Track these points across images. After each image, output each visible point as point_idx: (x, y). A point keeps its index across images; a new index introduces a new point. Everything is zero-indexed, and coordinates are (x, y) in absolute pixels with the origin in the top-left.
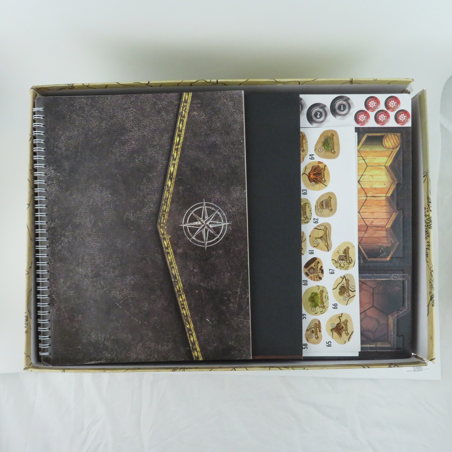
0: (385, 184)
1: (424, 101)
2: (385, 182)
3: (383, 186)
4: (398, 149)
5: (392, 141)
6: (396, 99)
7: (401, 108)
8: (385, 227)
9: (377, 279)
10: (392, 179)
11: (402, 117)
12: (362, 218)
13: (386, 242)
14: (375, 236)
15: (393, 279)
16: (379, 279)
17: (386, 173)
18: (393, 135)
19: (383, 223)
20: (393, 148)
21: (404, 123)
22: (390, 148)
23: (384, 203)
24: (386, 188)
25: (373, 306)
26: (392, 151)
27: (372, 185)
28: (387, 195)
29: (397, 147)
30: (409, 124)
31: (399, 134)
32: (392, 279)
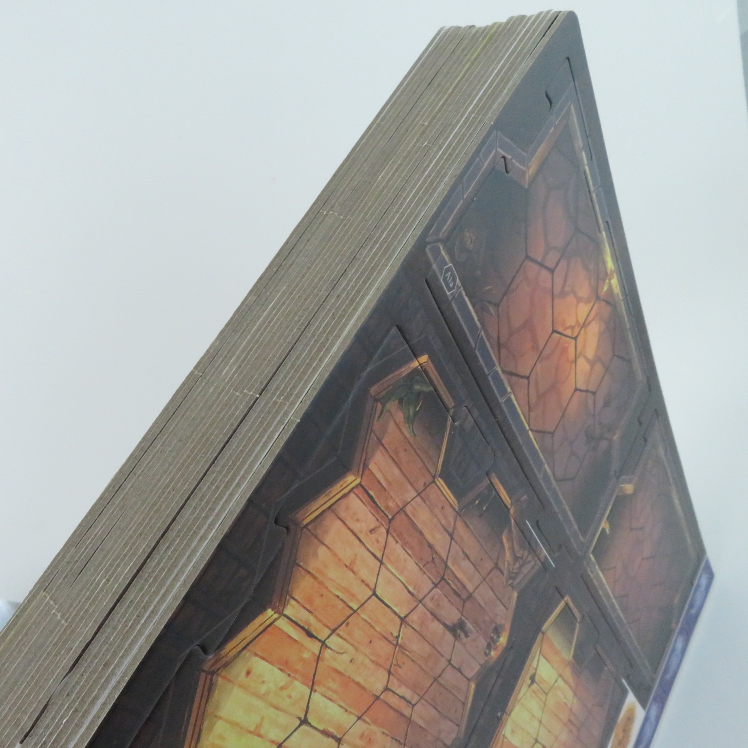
0: (248, 673)
2: (241, 686)
3: (260, 667)
8: (360, 484)
9: (478, 323)
12: (381, 562)
13: (391, 427)
14: (397, 471)
15: (458, 281)
16: (476, 319)
17: (211, 729)
19: (355, 503)
23: (302, 586)
24: (256, 655)
25: (528, 257)
27: (282, 688)
28: (276, 616)
32: (460, 285)
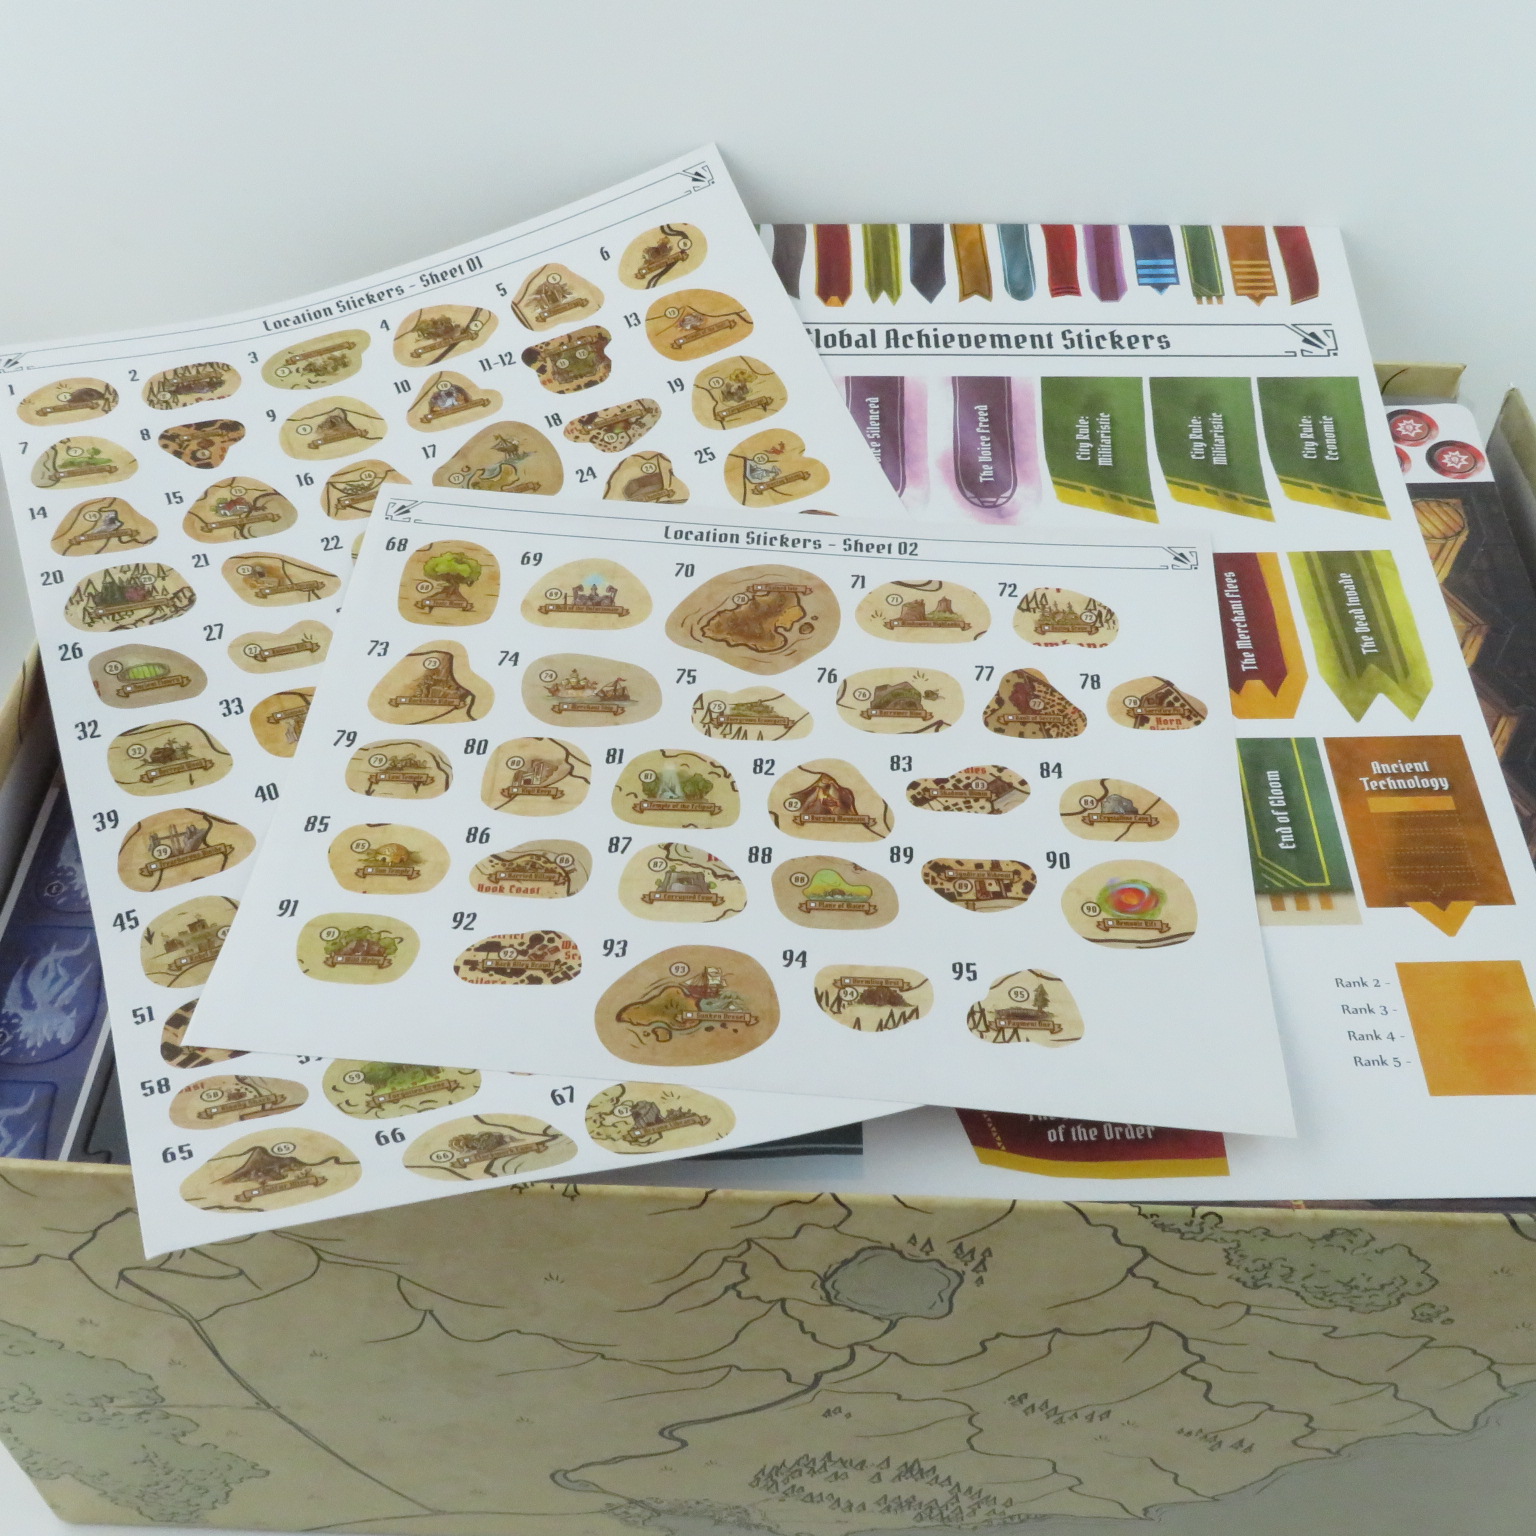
1: (1523, 413)
4: (1463, 538)
5: (1432, 518)
6: (1419, 416)
7: (1441, 436)
10: (1465, 619)
11: (1451, 459)
18: (1433, 505)
20: (1446, 538)
21: (1463, 472)
22: (1433, 537)
26: (1443, 546)
29: (1458, 534)
30: (1484, 474)
31: (1453, 501)
